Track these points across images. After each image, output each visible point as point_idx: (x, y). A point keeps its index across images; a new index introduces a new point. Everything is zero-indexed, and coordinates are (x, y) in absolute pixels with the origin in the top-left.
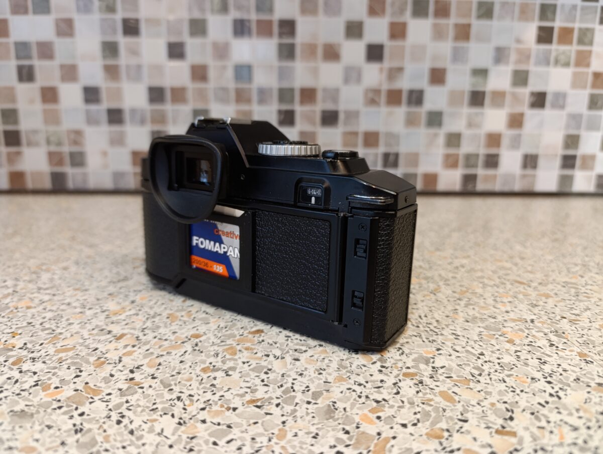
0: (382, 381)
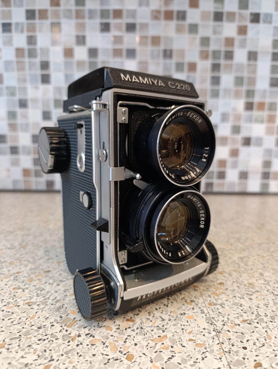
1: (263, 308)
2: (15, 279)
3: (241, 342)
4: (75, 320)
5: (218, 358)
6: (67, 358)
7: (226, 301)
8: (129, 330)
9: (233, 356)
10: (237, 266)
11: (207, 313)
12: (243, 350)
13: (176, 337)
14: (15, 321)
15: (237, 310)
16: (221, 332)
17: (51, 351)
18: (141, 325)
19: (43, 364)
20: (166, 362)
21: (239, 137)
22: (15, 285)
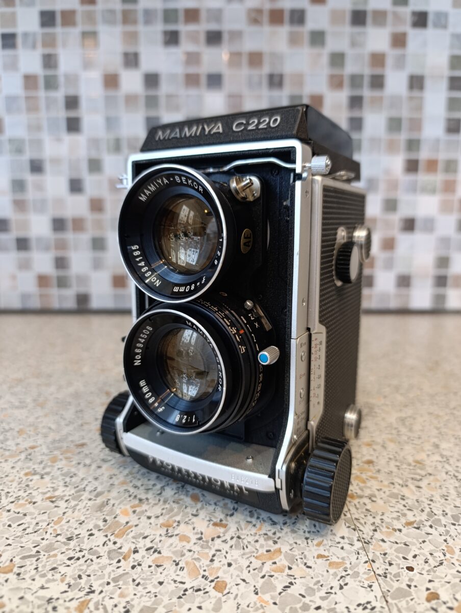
1: (439, 502)
2: (28, 458)
3: (404, 558)
4: (129, 524)
5: (366, 586)
6: (116, 587)
7: (378, 490)
8: (218, 541)
9: (392, 582)
10: (394, 432)
11: (347, 512)
12: (407, 571)
13: (296, 552)
14: (29, 527)
15: (396, 506)
16: (370, 542)
17: (89, 578)
18: (237, 533)
19: (77, 599)
20: (280, 594)
21: (396, 218)
22: (28, 468)
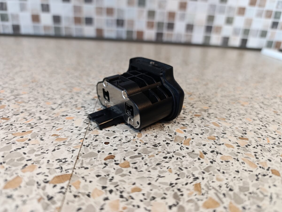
0: (185, 117)
3: (108, 138)
5: (71, 150)
9: (89, 149)
12: (104, 144)
13: (41, 133)
18: (13, 122)
20: (11, 152)
